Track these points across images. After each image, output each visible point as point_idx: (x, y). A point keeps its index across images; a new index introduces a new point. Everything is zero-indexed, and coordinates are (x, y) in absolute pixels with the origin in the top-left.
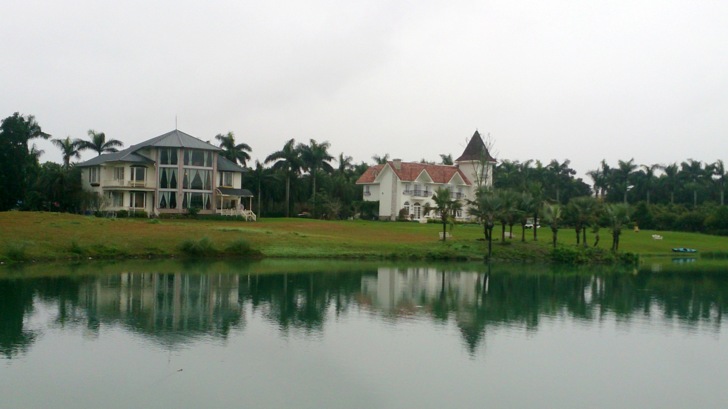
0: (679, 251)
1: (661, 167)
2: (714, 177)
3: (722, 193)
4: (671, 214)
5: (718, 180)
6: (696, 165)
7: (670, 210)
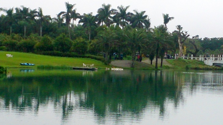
0: (24, 65)
1: (4, 10)
2: (36, 18)
3: (41, 29)
4: (14, 41)
5: (38, 20)
6: (26, 10)
7: (13, 38)
